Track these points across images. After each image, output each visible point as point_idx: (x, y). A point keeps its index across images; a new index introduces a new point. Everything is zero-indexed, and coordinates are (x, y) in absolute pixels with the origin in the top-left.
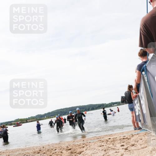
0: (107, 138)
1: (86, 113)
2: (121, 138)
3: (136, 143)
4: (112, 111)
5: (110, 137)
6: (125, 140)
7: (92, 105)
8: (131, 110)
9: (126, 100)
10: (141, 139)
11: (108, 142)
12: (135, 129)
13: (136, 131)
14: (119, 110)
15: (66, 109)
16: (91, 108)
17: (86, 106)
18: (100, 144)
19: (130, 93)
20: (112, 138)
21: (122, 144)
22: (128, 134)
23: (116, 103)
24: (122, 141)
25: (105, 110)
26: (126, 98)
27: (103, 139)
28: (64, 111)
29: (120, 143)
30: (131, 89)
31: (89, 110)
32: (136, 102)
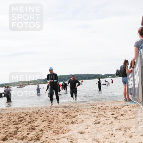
0: (99, 106)
1: (83, 81)
2: (112, 107)
3: (125, 113)
4: (107, 82)
5: (102, 106)
6: (116, 110)
7: (88, 74)
8: (123, 83)
9: (121, 74)
10: (131, 110)
11: (100, 110)
12: (126, 101)
13: (127, 102)
14: (113, 82)
15: (65, 76)
16: (87, 77)
17: (83, 75)
18: (93, 111)
19: (125, 68)
20: (104, 106)
21: (113, 113)
22: (118, 105)
23: (111, 75)
24: (113, 110)
25: (100, 81)
26: (120, 72)
27: (95, 106)
28: (62, 78)
29: (111, 112)
30: (126, 64)
31: (85, 79)
32: (130, 76)
